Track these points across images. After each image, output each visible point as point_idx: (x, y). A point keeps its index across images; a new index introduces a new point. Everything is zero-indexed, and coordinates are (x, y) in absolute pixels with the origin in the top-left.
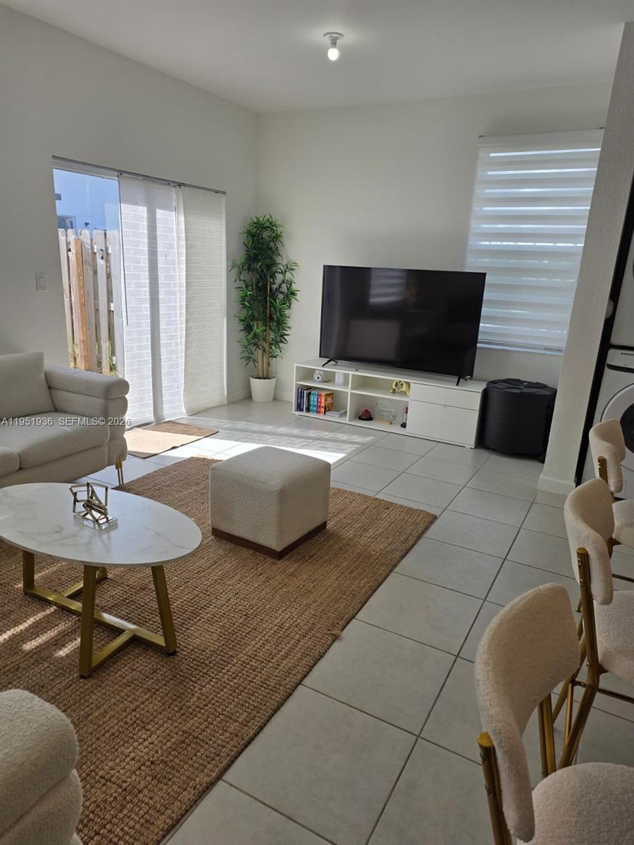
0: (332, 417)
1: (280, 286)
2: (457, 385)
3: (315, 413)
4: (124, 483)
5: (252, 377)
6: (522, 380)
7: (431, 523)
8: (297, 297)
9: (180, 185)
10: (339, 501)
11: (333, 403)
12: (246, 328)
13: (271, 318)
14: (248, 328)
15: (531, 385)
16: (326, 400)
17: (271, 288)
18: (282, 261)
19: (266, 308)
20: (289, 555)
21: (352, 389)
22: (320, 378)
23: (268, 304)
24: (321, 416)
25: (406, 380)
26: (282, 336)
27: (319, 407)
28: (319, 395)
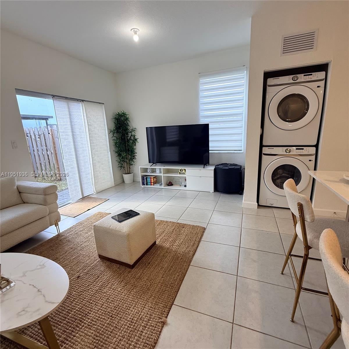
0: (157, 186)
1: (131, 138)
2: (204, 168)
3: (150, 185)
4: (60, 232)
5: (123, 174)
6: (227, 163)
7: (204, 232)
8: (138, 141)
9: (83, 101)
10: (161, 227)
11: (157, 180)
12: (118, 155)
13: (128, 150)
14: (119, 155)
15: (231, 165)
16: (153, 180)
17: (127, 139)
18: (130, 128)
19: (126, 146)
20: (138, 264)
21: (163, 174)
22: (150, 171)
23: (127, 145)
24: (152, 186)
25: (184, 168)
26: (134, 156)
27: (151, 183)
28: (151, 178)
